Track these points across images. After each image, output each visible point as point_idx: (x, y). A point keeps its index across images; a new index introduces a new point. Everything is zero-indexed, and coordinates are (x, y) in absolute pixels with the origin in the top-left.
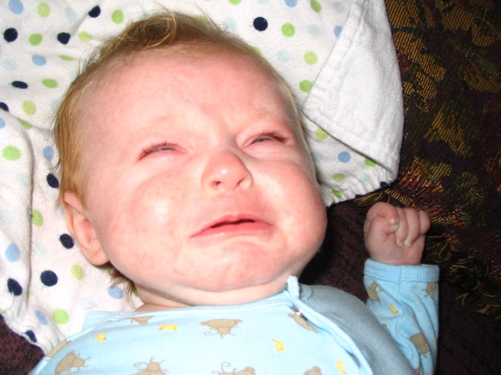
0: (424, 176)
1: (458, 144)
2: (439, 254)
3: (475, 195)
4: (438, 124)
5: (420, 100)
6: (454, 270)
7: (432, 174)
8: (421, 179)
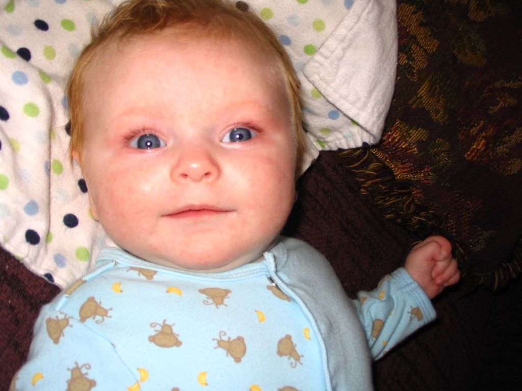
0: (402, 138)
1: (437, 112)
2: (404, 206)
3: (444, 159)
4: (423, 93)
5: (411, 70)
6: (415, 221)
7: (410, 137)
8: (399, 140)
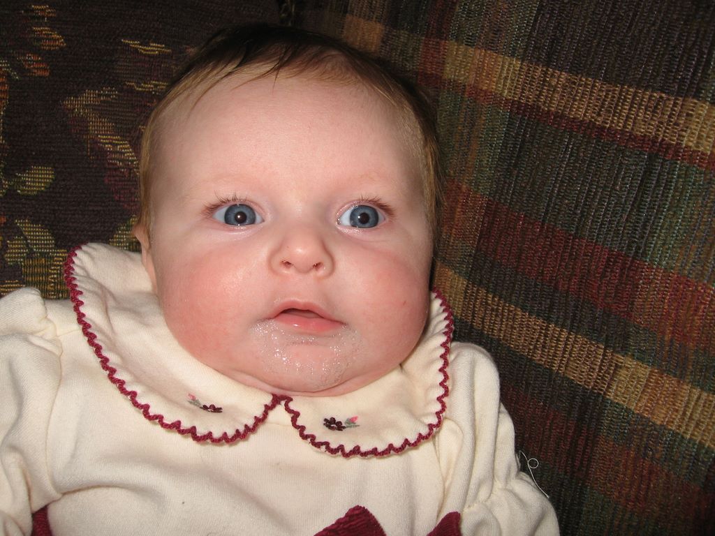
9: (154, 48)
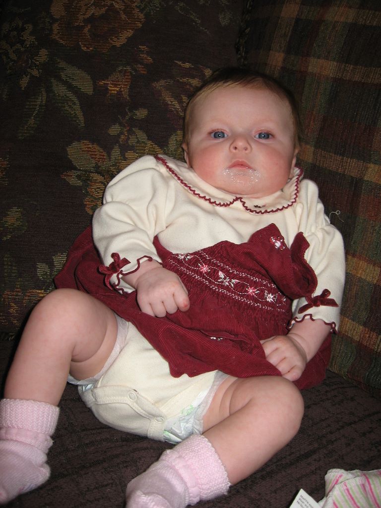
9: (187, 65)
